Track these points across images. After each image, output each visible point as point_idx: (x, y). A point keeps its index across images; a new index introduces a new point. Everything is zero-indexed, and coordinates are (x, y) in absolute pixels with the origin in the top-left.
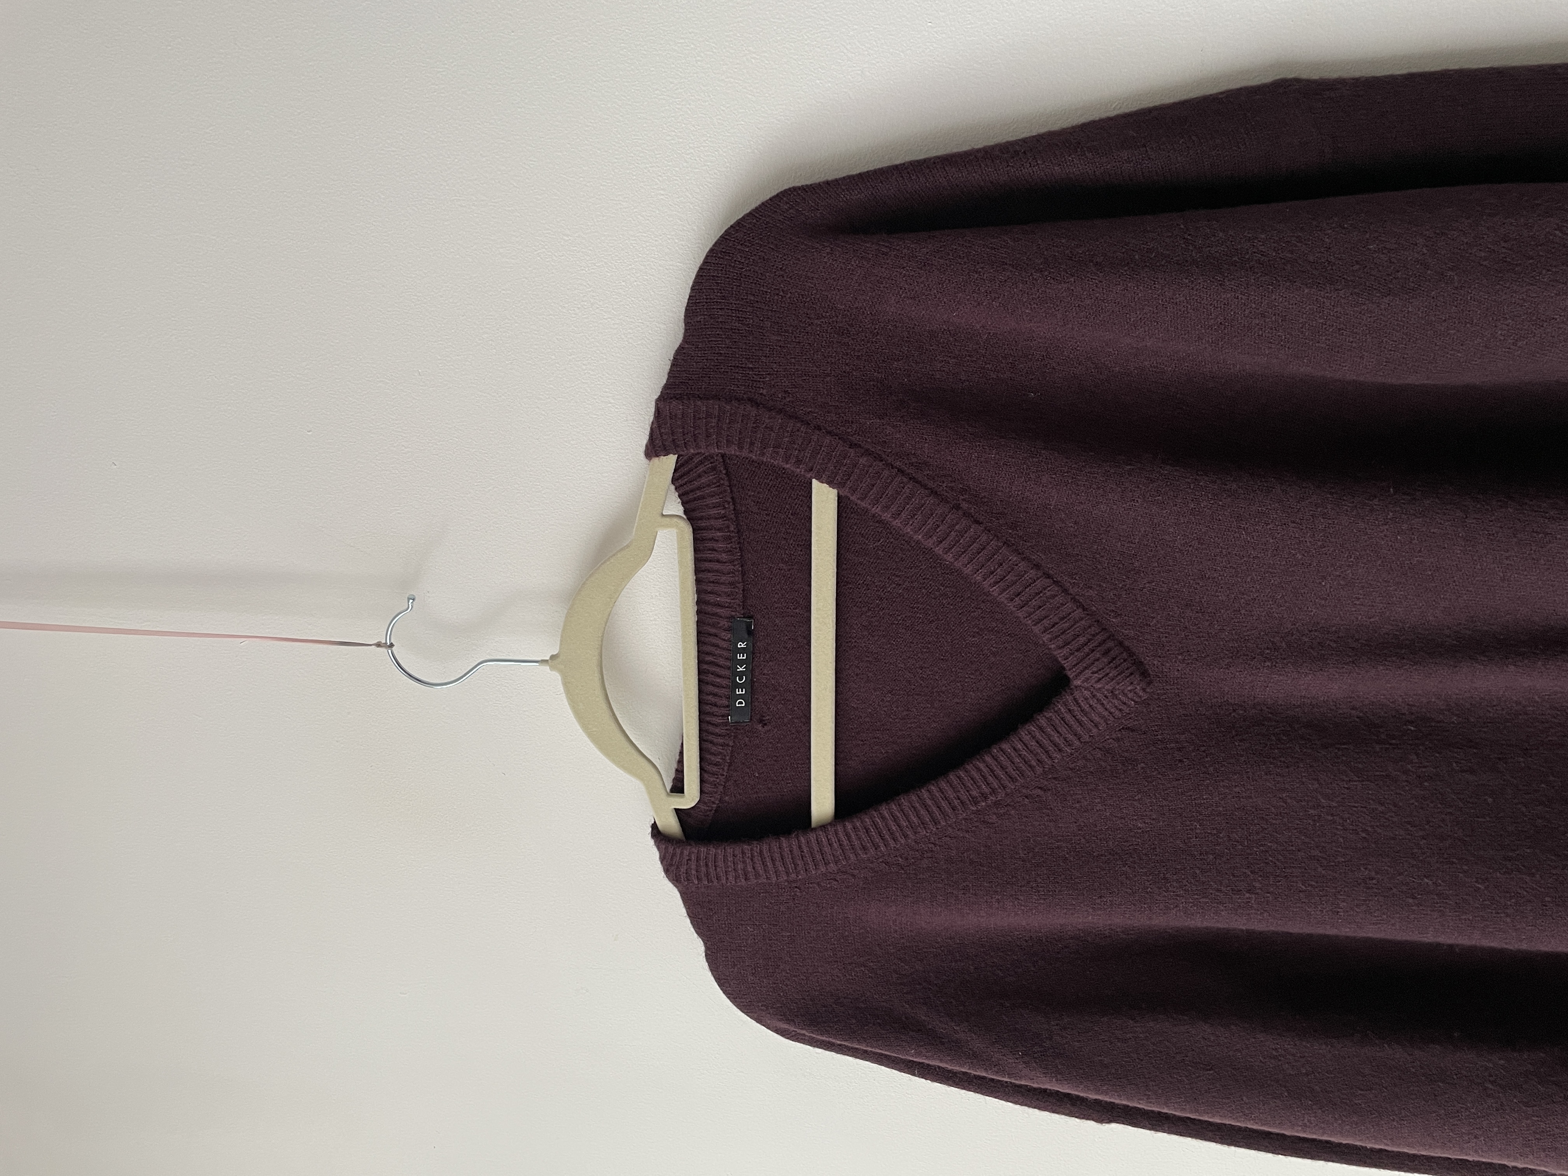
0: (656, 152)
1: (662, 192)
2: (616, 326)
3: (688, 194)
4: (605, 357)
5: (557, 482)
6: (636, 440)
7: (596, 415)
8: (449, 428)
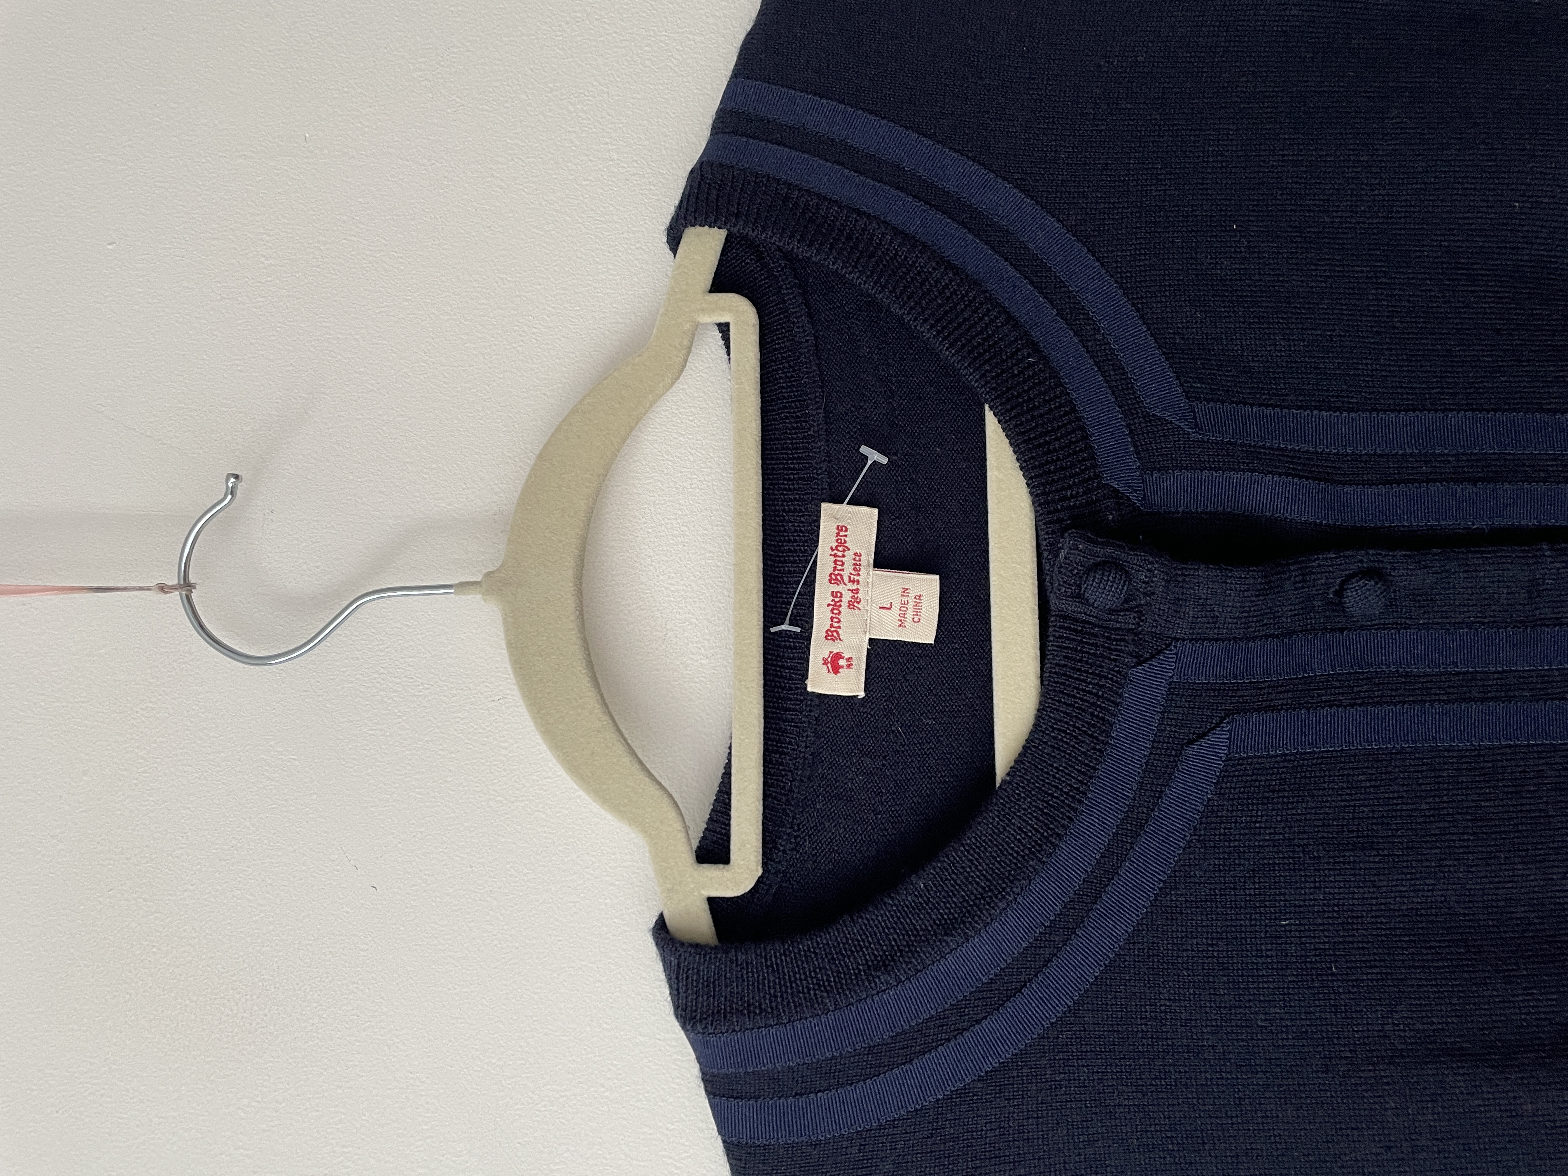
4: (606, 90)
5: (517, 296)
6: (654, 215)
7: (589, 180)
8: (344, 222)
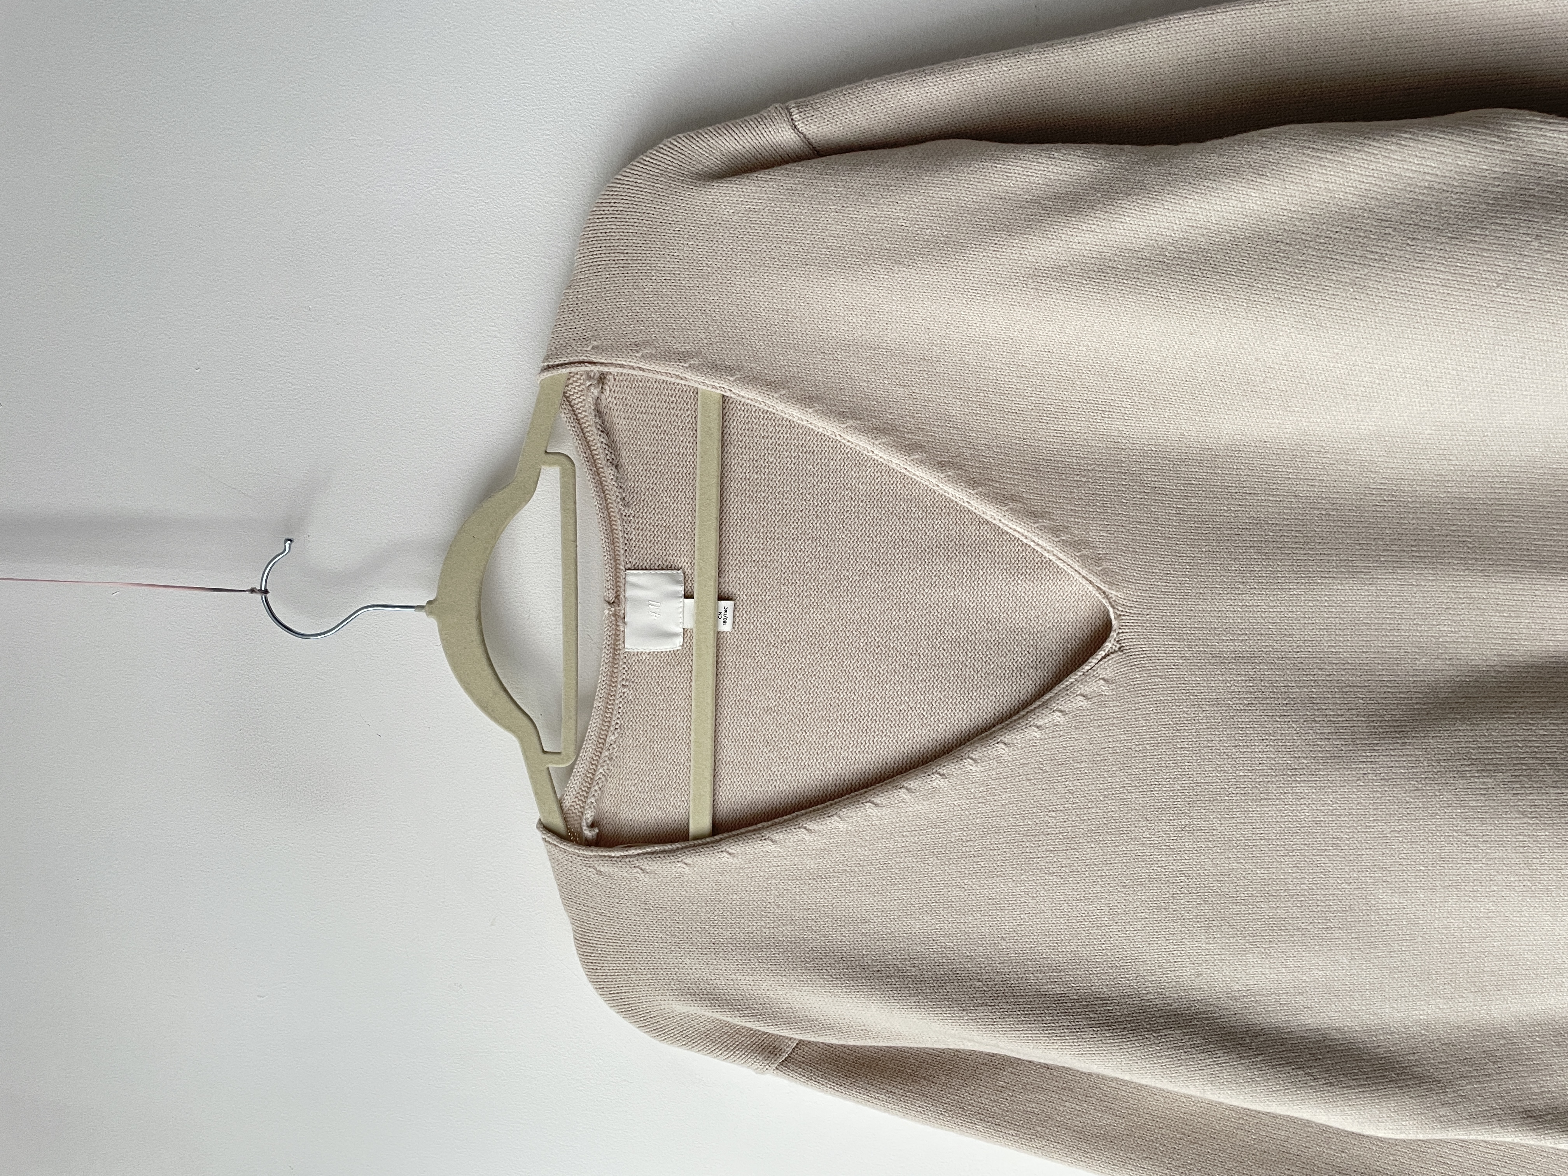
0: (543, 96)
1: (548, 132)
2: (503, 261)
3: (572, 135)
